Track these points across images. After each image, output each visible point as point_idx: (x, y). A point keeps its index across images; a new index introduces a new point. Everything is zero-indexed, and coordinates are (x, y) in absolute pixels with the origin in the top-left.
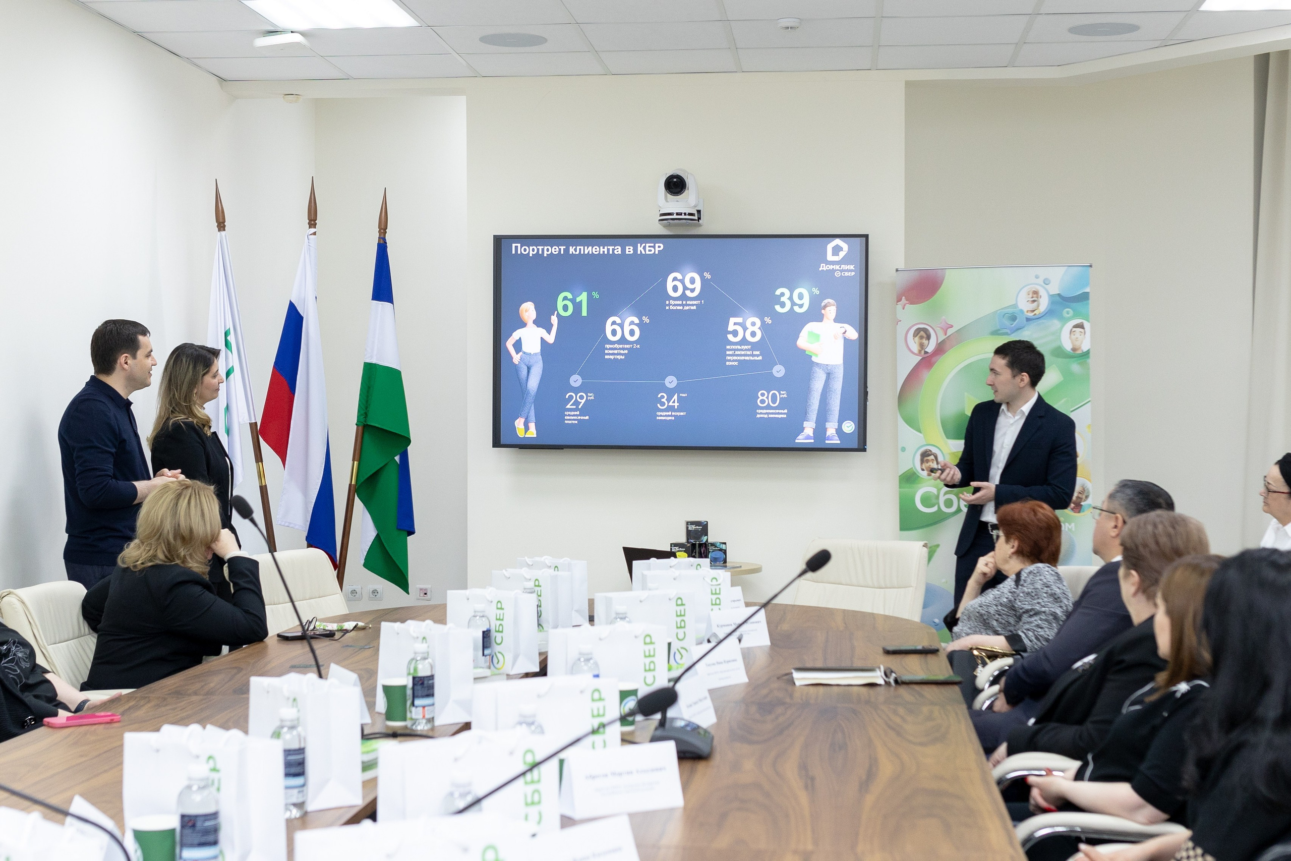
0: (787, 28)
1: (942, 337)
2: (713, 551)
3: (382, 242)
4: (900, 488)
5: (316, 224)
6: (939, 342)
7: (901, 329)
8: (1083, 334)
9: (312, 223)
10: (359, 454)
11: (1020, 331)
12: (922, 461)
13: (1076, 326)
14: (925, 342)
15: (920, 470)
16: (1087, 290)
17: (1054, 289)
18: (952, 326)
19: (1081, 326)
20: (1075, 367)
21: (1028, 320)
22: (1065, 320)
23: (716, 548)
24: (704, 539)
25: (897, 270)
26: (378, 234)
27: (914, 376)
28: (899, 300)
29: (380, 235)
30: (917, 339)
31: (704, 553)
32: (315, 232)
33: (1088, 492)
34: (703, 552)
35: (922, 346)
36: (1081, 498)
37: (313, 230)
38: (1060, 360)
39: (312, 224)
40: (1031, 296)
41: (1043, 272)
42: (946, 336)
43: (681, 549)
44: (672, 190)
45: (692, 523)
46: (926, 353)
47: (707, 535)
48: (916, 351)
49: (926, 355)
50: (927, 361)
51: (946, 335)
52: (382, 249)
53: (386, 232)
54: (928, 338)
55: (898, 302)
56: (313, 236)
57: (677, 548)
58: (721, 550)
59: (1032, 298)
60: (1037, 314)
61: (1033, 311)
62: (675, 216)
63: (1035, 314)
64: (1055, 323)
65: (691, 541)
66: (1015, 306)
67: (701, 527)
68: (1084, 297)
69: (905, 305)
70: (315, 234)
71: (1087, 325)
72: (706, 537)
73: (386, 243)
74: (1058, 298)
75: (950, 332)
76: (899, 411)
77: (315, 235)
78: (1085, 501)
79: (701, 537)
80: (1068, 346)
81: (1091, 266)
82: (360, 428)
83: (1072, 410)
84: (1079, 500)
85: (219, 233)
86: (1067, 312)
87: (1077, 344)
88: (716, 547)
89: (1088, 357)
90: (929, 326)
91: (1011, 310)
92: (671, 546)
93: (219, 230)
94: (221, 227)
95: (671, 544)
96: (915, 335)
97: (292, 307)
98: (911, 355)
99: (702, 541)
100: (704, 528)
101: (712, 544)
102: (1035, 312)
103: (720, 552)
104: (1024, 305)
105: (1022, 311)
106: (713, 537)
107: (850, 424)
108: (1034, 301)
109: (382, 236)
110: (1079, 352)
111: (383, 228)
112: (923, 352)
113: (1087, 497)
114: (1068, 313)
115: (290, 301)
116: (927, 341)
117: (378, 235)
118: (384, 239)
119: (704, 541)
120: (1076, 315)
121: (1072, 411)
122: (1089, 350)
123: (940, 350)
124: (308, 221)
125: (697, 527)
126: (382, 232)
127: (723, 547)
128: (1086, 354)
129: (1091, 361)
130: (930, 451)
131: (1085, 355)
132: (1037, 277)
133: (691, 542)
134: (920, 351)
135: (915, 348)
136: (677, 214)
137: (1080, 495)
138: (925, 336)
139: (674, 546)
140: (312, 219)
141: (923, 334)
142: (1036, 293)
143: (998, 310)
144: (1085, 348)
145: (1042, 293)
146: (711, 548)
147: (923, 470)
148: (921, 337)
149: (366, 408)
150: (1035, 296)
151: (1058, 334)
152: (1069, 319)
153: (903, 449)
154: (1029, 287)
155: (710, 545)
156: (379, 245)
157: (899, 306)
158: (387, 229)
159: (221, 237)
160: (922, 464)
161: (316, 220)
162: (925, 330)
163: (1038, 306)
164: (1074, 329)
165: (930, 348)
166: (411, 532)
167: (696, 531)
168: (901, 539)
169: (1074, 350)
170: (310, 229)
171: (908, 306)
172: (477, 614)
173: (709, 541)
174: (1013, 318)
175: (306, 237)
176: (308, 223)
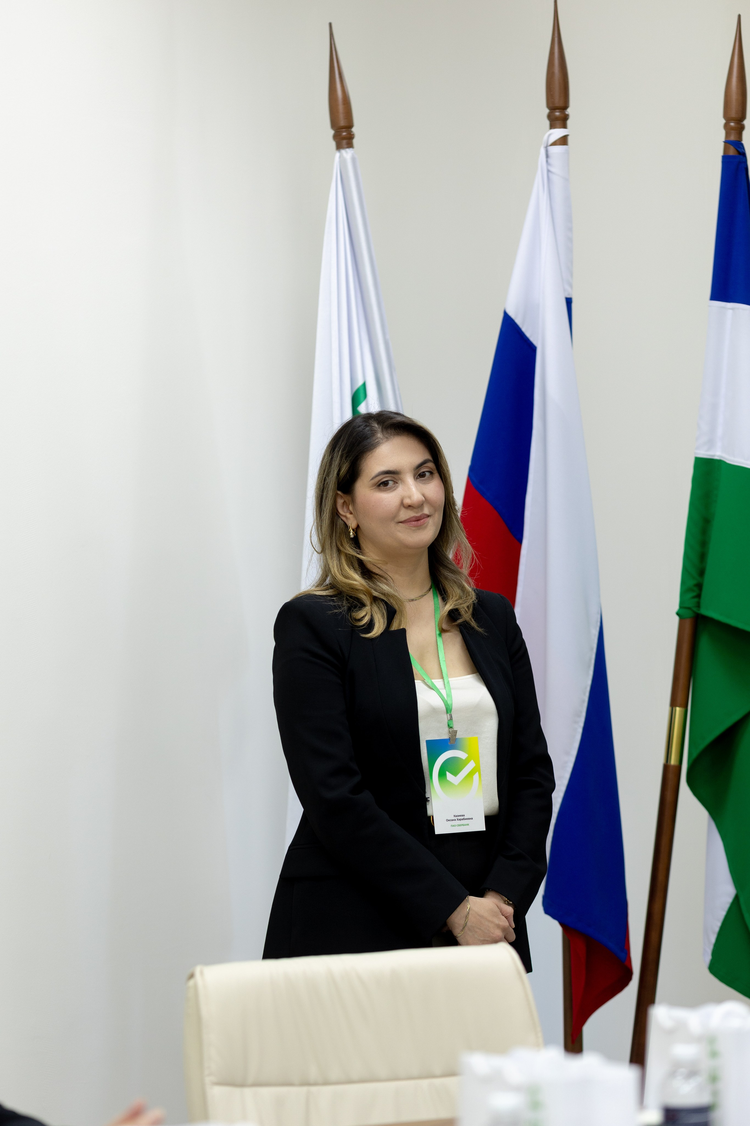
3: (732, 152)
5: (567, 117)
9: (558, 113)
10: (684, 688)
29: (727, 134)
32: (567, 137)
37: (558, 133)
39: (557, 118)
52: (734, 170)
53: (742, 128)
56: (561, 147)
70: (563, 141)
73: (743, 154)
77: (566, 144)
82: (688, 625)
85: (338, 154)
93: (339, 147)
94: (344, 138)
97: (511, 327)
109: (732, 138)
111: (736, 116)
115: (506, 309)
118: (739, 145)
124: (548, 111)
126: (732, 128)
140: (558, 104)
149: (702, 574)
156: (726, 160)
158: (743, 117)
159: (343, 162)
161: (567, 107)
170: (553, 130)
175: (543, 151)
176: (550, 117)
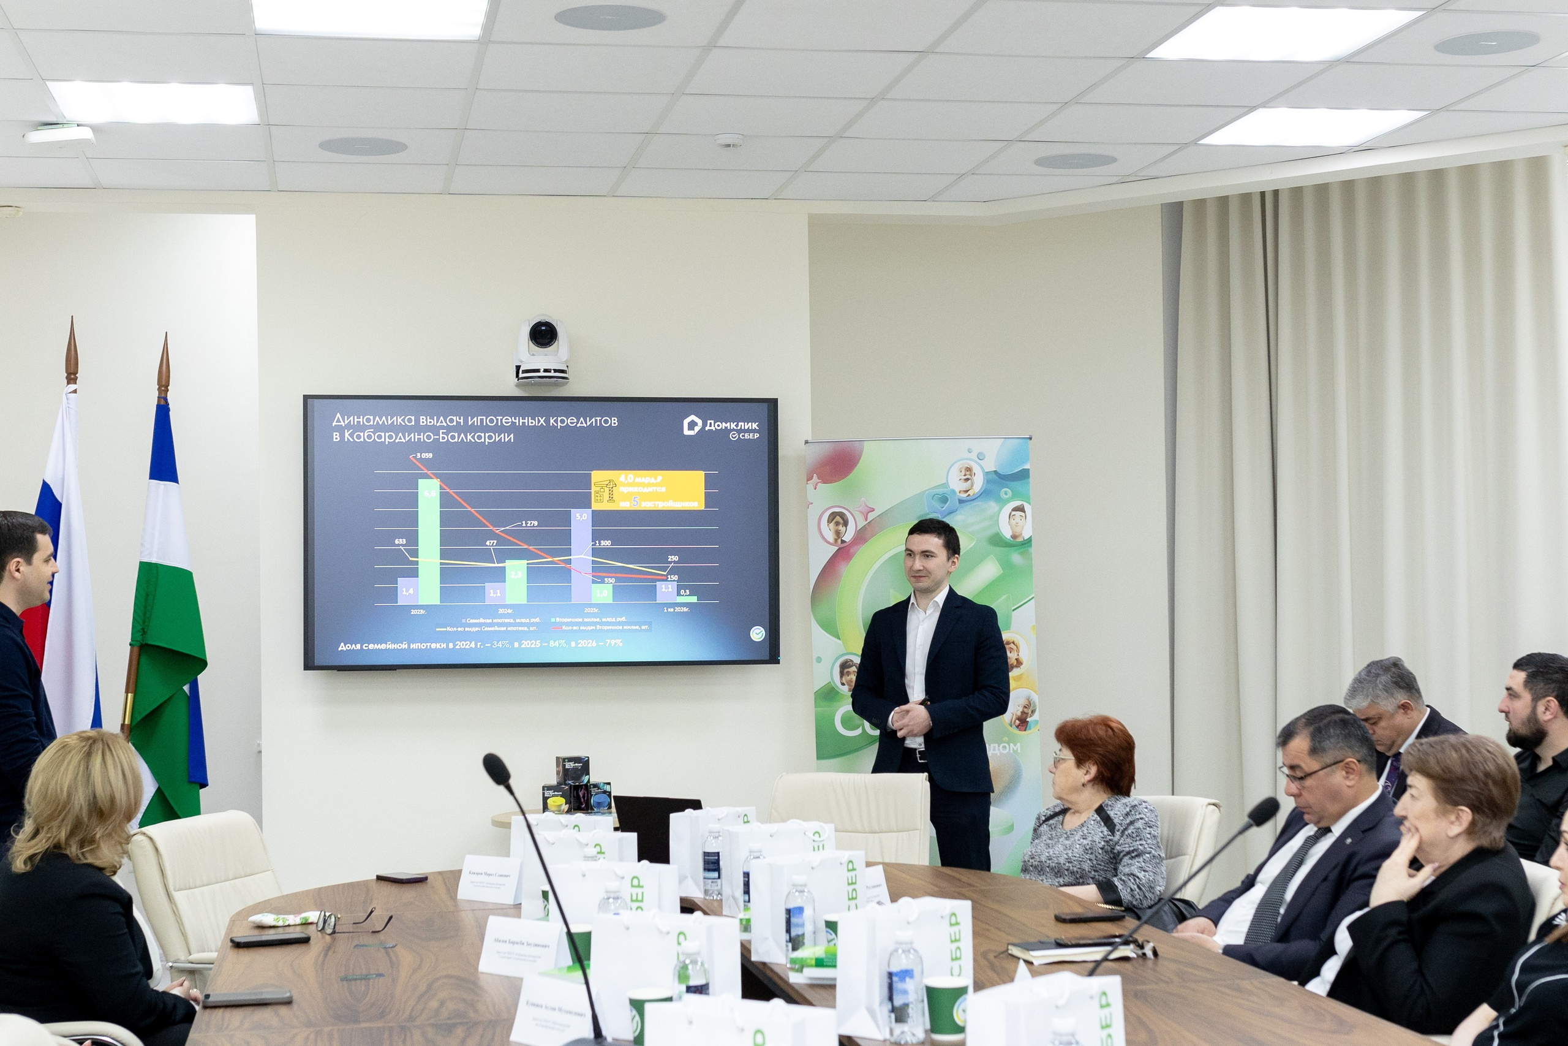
0: (729, 146)
1: (862, 523)
2: (596, 794)
3: (163, 402)
4: (815, 707)
5: (76, 378)
6: (858, 529)
7: (813, 514)
8: (1023, 519)
9: (72, 376)
10: (134, 683)
11: (952, 515)
12: (842, 674)
13: (1016, 509)
14: (842, 528)
15: (839, 684)
16: (1027, 466)
17: (990, 467)
18: (873, 510)
19: (1020, 509)
20: (1016, 558)
21: (961, 501)
22: (1002, 502)
23: (600, 790)
24: (585, 779)
25: (807, 442)
26: (158, 392)
27: (830, 570)
28: (810, 478)
29: (160, 393)
30: (832, 525)
31: (584, 797)
32: (76, 390)
33: (1035, 706)
34: (581, 796)
35: (838, 533)
36: (1027, 714)
37: (72, 387)
38: (998, 549)
39: (72, 379)
40: (963, 473)
41: (977, 446)
42: (868, 522)
43: (556, 793)
44: (538, 340)
45: (570, 759)
46: (843, 542)
47: (588, 773)
48: (831, 540)
49: (844, 545)
50: (843, 553)
51: (866, 520)
52: (163, 413)
53: (168, 391)
54: (846, 524)
55: (808, 480)
56: (73, 395)
57: (551, 792)
58: (605, 792)
59: (965, 475)
60: (971, 495)
61: (967, 491)
62: (542, 374)
63: (969, 495)
64: (992, 506)
65: (569, 782)
66: (945, 485)
67: (581, 764)
68: (1024, 475)
69: (816, 485)
70: (75, 391)
71: (1027, 507)
72: (588, 776)
73: (168, 405)
74: (994, 476)
75: (871, 516)
76: (813, 614)
77: (76, 393)
78: (1031, 716)
79: (582, 776)
80: (1007, 533)
81: (1031, 439)
82: (136, 650)
83: (1013, 608)
84: (1025, 715)
86: (1005, 492)
87: (1018, 530)
88: (599, 788)
89: (1031, 546)
90: (847, 510)
91: (941, 491)
92: (543, 790)
95: (543, 788)
96: (829, 521)
97: (46, 489)
98: (826, 544)
99: (583, 782)
100: (584, 765)
101: (596, 786)
102: (969, 493)
103: (605, 795)
104: (956, 485)
105: (953, 491)
106: (595, 776)
107: (760, 631)
108: (967, 480)
109: (163, 395)
110: (1020, 539)
111: (164, 384)
112: (839, 541)
113: (1033, 712)
114: (1006, 494)
115: (43, 480)
116: (844, 528)
117: (156, 394)
118: (166, 399)
119: (585, 781)
120: (1016, 496)
121: (1014, 610)
122: (1031, 537)
123: (861, 537)
124: (66, 375)
125: (576, 765)
126: (163, 390)
127: (607, 788)
128: (1029, 541)
129: (1033, 550)
130: (852, 661)
131: (1028, 543)
132: (970, 451)
133: (569, 784)
134: (836, 540)
135: (830, 536)
136: (546, 371)
137: (1026, 710)
138: (841, 521)
139: (547, 790)
140: (72, 372)
141: (839, 519)
142: (969, 469)
143: (926, 491)
144: (1026, 534)
145: (976, 469)
146: (594, 791)
147: (843, 684)
148: (837, 524)
149: (144, 622)
150: (968, 473)
151: (995, 518)
152: (1008, 501)
153: (819, 660)
154: (960, 463)
155: (592, 786)
156: (158, 408)
157: (810, 486)
158: (168, 385)
160: (841, 677)
161: (77, 373)
162: (842, 515)
163: (972, 486)
164: (1013, 513)
165: (848, 536)
166: (204, 785)
167: (575, 769)
168: (819, 770)
169: (1014, 537)
170: (69, 385)
171: (820, 486)
172: (609, 895)
173: (592, 781)
174: (944, 500)
175: (64, 395)
176: (67, 378)
